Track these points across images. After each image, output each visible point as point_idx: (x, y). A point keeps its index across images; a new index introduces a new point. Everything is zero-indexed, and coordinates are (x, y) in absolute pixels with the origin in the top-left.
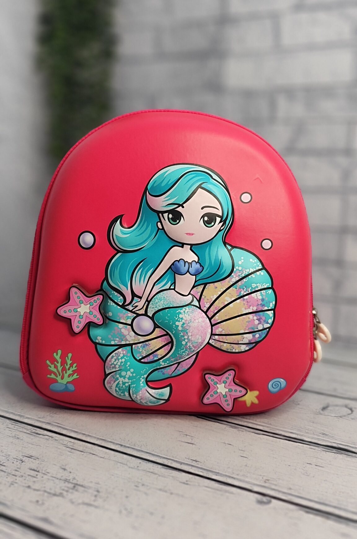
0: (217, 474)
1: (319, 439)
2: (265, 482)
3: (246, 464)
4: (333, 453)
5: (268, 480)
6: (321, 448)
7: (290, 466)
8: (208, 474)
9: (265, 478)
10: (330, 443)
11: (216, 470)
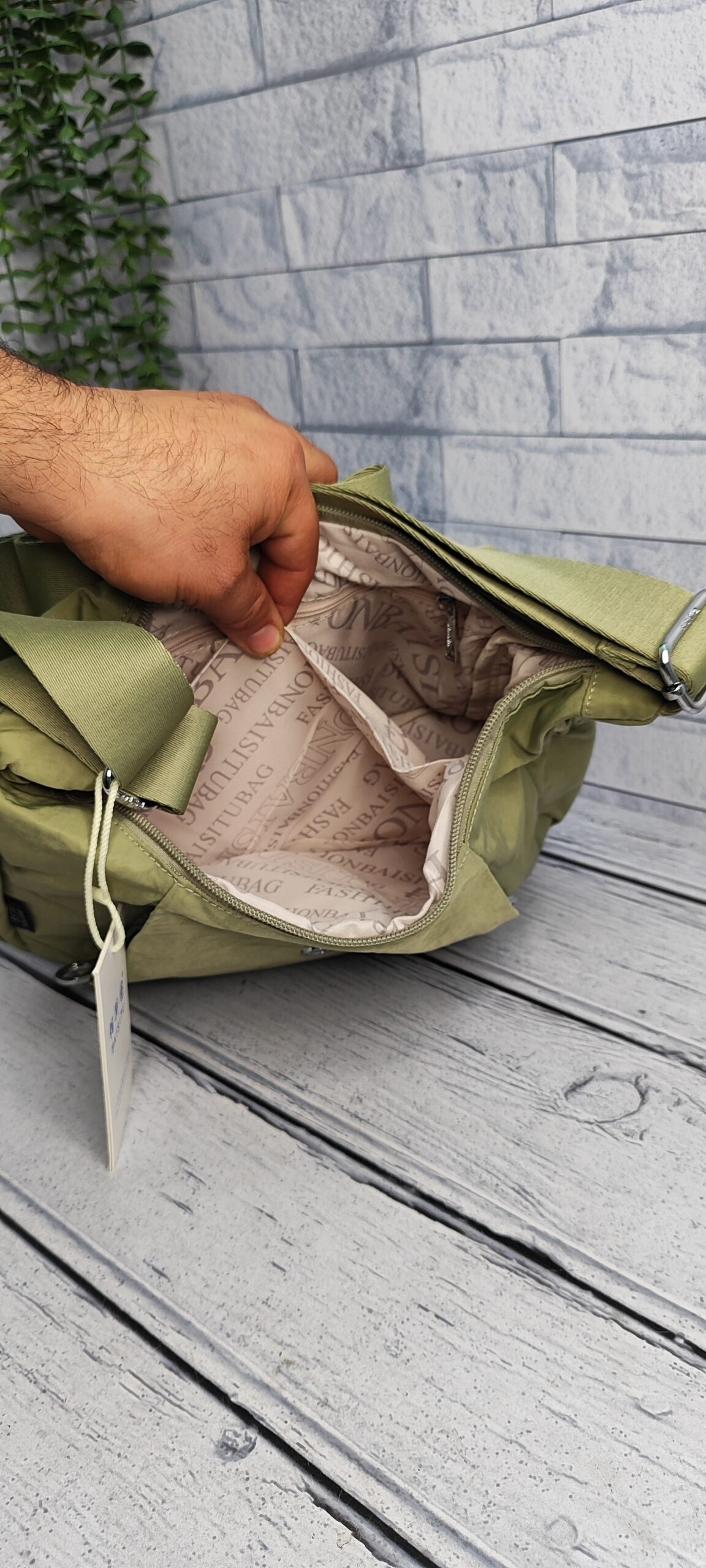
0: (185, 1327)
1: (498, 1211)
2: (279, 1370)
3: (269, 1294)
4: (505, 1271)
5: (289, 1363)
6: (485, 1247)
7: (370, 1311)
8: (161, 1327)
9: (286, 1355)
10: (519, 1230)
11: (188, 1312)
